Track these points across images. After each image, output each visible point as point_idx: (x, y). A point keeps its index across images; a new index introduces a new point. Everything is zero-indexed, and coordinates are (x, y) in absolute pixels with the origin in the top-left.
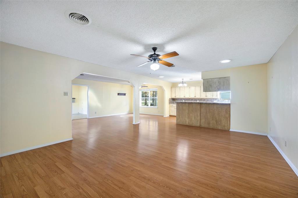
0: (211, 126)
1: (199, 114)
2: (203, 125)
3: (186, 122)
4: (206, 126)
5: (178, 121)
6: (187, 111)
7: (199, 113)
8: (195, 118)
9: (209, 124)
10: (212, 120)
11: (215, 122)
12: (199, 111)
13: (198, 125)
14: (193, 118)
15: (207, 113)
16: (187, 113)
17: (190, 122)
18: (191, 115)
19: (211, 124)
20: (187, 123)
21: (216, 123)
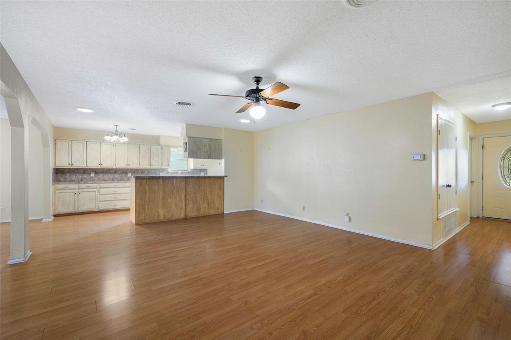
0: (202, 213)
1: (183, 197)
2: (190, 215)
3: (159, 216)
4: (195, 214)
5: (140, 218)
6: (161, 194)
7: (184, 194)
8: (176, 205)
9: (198, 210)
10: (203, 202)
11: (207, 206)
12: (184, 192)
13: (182, 216)
14: (174, 205)
15: (195, 193)
16: (161, 198)
17: (167, 214)
18: (169, 200)
19: (202, 210)
20: (162, 218)
21: (209, 207)
